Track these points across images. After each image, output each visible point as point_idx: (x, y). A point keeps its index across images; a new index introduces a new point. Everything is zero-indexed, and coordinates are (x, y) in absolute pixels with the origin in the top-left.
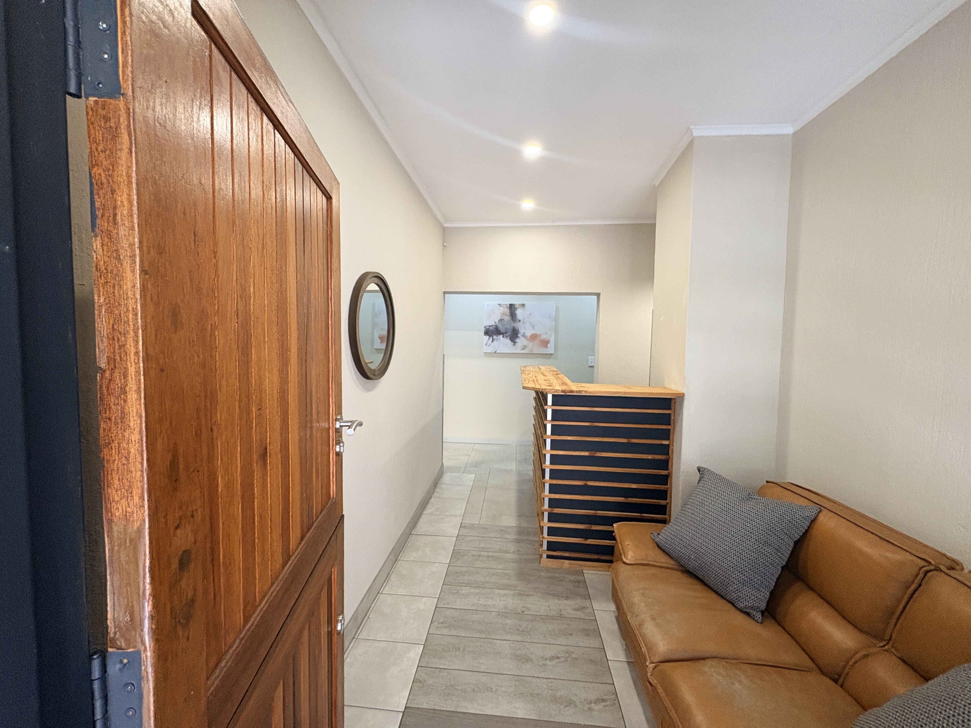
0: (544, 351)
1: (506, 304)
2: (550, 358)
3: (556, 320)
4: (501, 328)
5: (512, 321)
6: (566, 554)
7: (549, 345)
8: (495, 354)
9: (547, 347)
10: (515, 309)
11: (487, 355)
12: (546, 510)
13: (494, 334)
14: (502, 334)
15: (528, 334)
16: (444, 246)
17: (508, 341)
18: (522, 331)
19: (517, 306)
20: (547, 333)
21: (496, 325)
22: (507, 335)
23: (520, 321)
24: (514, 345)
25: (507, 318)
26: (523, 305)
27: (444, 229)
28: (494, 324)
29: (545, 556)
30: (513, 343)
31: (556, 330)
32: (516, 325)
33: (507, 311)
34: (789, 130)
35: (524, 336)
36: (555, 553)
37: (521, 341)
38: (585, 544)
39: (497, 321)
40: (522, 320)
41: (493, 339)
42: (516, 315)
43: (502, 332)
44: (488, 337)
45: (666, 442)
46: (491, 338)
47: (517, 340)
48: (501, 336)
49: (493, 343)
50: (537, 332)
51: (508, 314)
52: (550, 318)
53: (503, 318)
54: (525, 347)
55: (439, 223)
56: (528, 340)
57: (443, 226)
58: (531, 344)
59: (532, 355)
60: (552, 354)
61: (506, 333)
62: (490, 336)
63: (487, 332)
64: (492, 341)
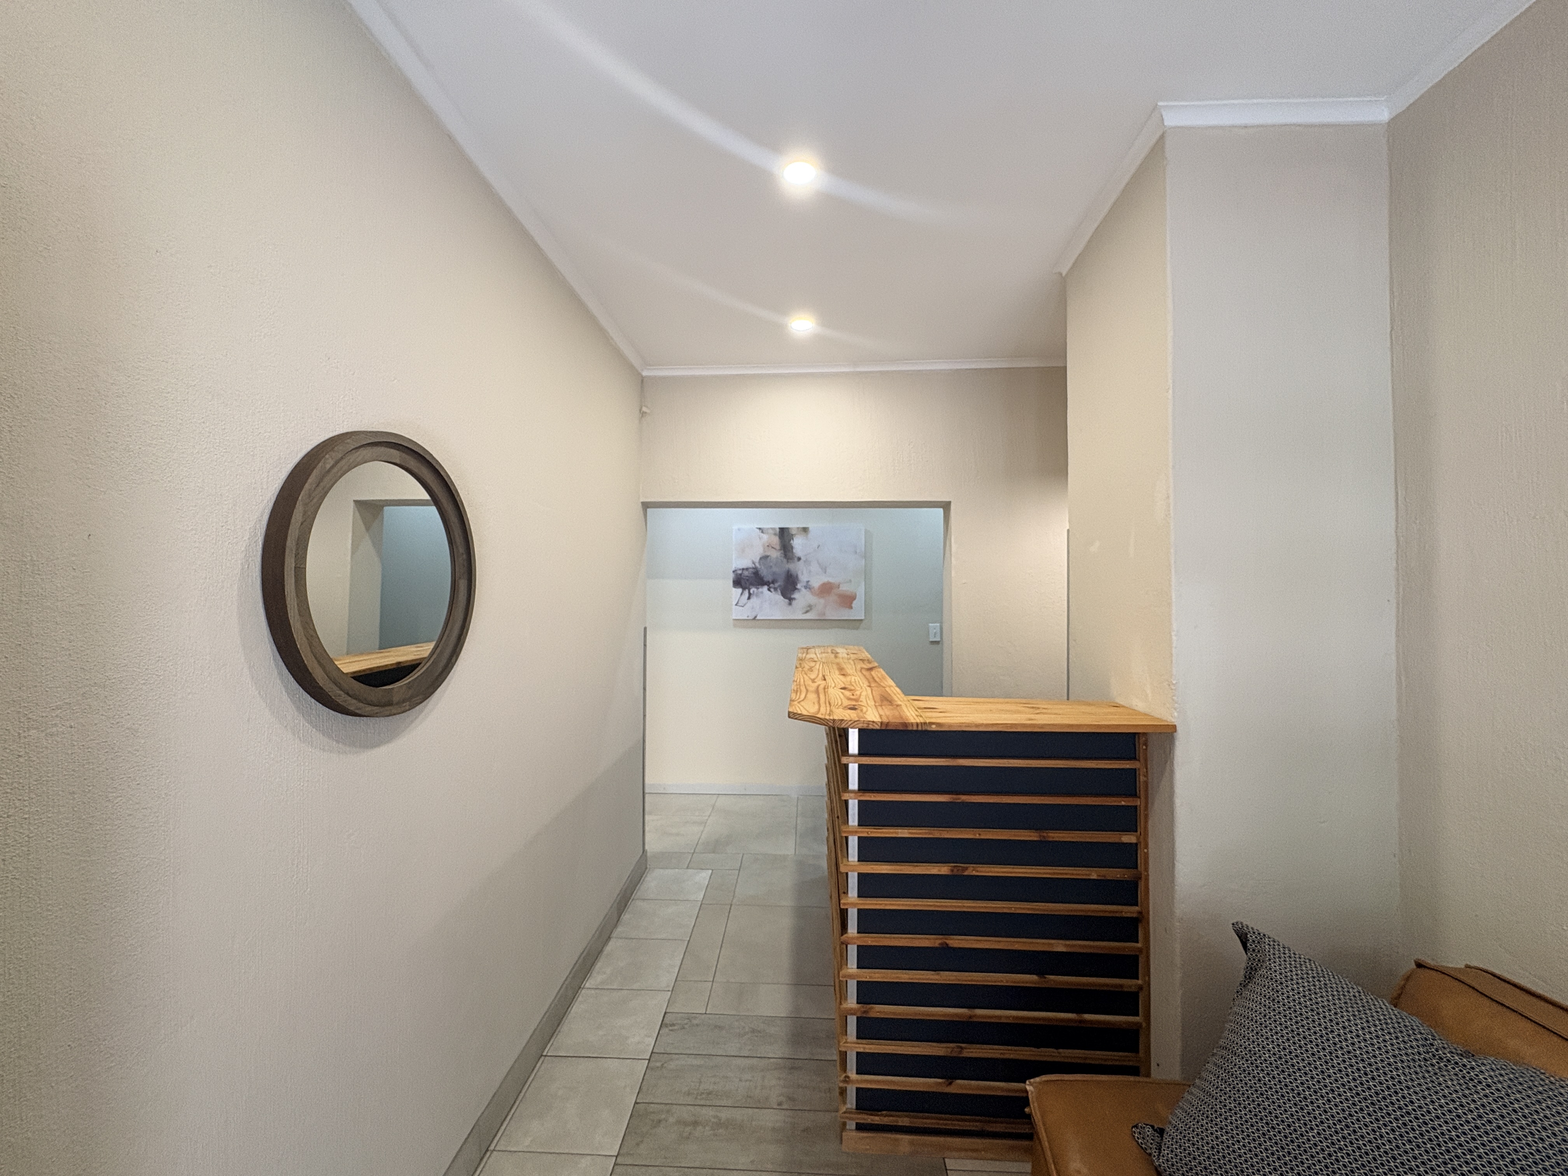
0: (846, 614)
1: (773, 529)
2: (857, 628)
3: (866, 555)
4: (765, 573)
5: (785, 560)
6: (904, 1121)
7: (855, 604)
8: (754, 622)
9: (851, 608)
10: (791, 537)
11: (740, 623)
12: (852, 1012)
13: (752, 584)
14: (767, 583)
15: (816, 583)
16: (643, 414)
17: (777, 597)
18: (803, 578)
19: (793, 532)
20: (850, 581)
21: (755, 568)
22: (776, 585)
23: (799, 559)
24: (790, 604)
25: (775, 554)
26: (805, 530)
27: (642, 381)
28: (750, 565)
29: (851, 1125)
30: (787, 601)
31: (867, 574)
32: (792, 566)
33: (776, 540)
34: (1382, 114)
35: (808, 587)
36: (876, 1119)
37: (802, 597)
38: (946, 1094)
39: (757, 560)
40: (803, 558)
41: (750, 594)
42: (792, 548)
43: (766, 579)
44: (740, 590)
45: (1129, 838)
46: (746, 592)
47: (796, 595)
48: (765, 588)
49: (752, 600)
50: (831, 580)
51: (778, 547)
52: (856, 552)
53: (768, 554)
54: (809, 609)
55: (631, 367)
56: (813, 594)
57: (640, 374)
58: (822, 601)
59: (822, 623)
60: (861, 620)
61: (773, 582)
62: (744, 589)
63: (739, 582)
64: (749, 598)
